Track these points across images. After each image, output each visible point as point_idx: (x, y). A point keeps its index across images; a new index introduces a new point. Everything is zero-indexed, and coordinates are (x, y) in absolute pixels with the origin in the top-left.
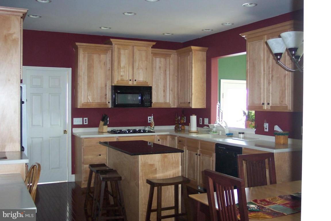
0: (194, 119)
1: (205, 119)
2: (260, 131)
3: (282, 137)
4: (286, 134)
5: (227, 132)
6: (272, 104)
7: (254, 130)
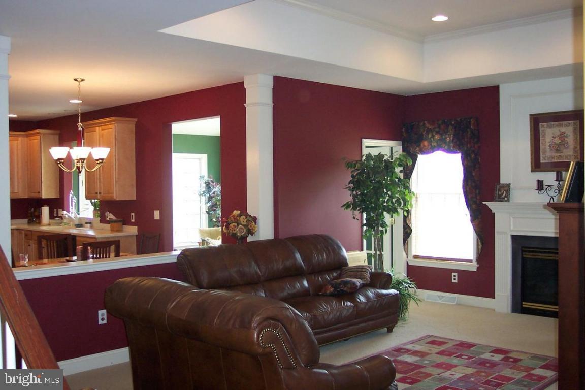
0: (45, 210)
1: (59, 210)
2: (103, 220)
3: (115, 224)
4: (120, 221)
5: (77, 223)
6: (103, 193)
7: (99, 219)
